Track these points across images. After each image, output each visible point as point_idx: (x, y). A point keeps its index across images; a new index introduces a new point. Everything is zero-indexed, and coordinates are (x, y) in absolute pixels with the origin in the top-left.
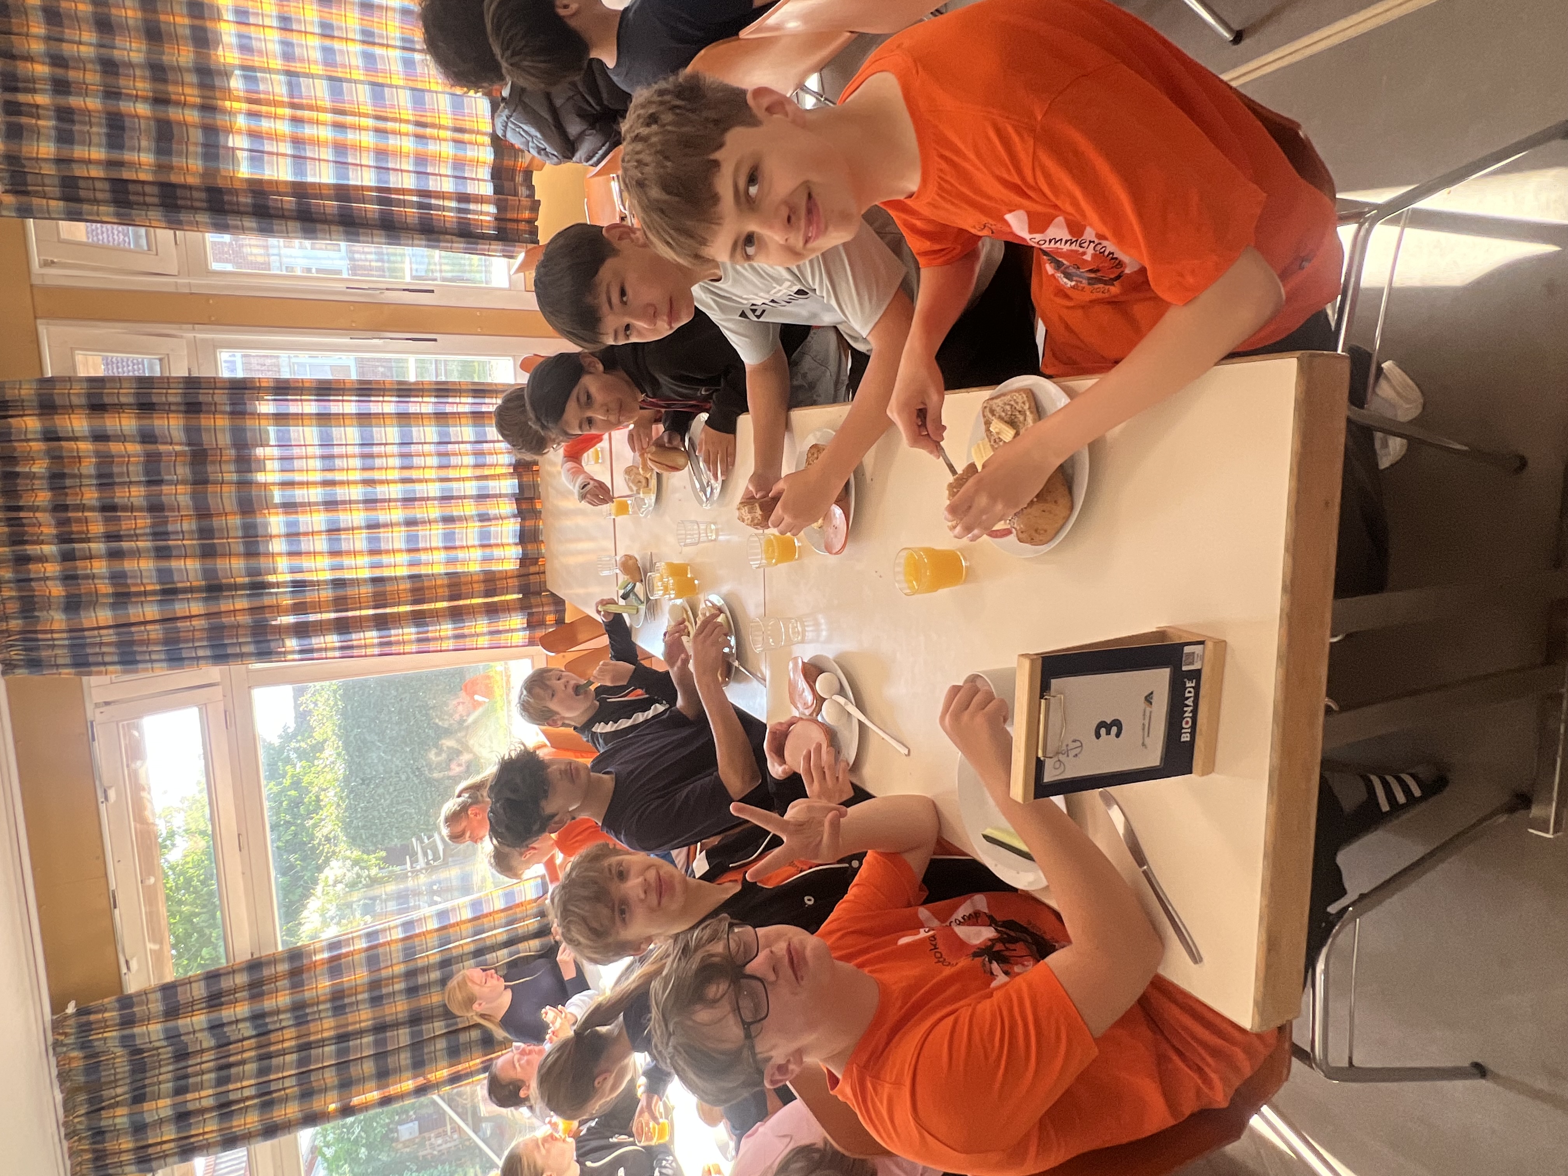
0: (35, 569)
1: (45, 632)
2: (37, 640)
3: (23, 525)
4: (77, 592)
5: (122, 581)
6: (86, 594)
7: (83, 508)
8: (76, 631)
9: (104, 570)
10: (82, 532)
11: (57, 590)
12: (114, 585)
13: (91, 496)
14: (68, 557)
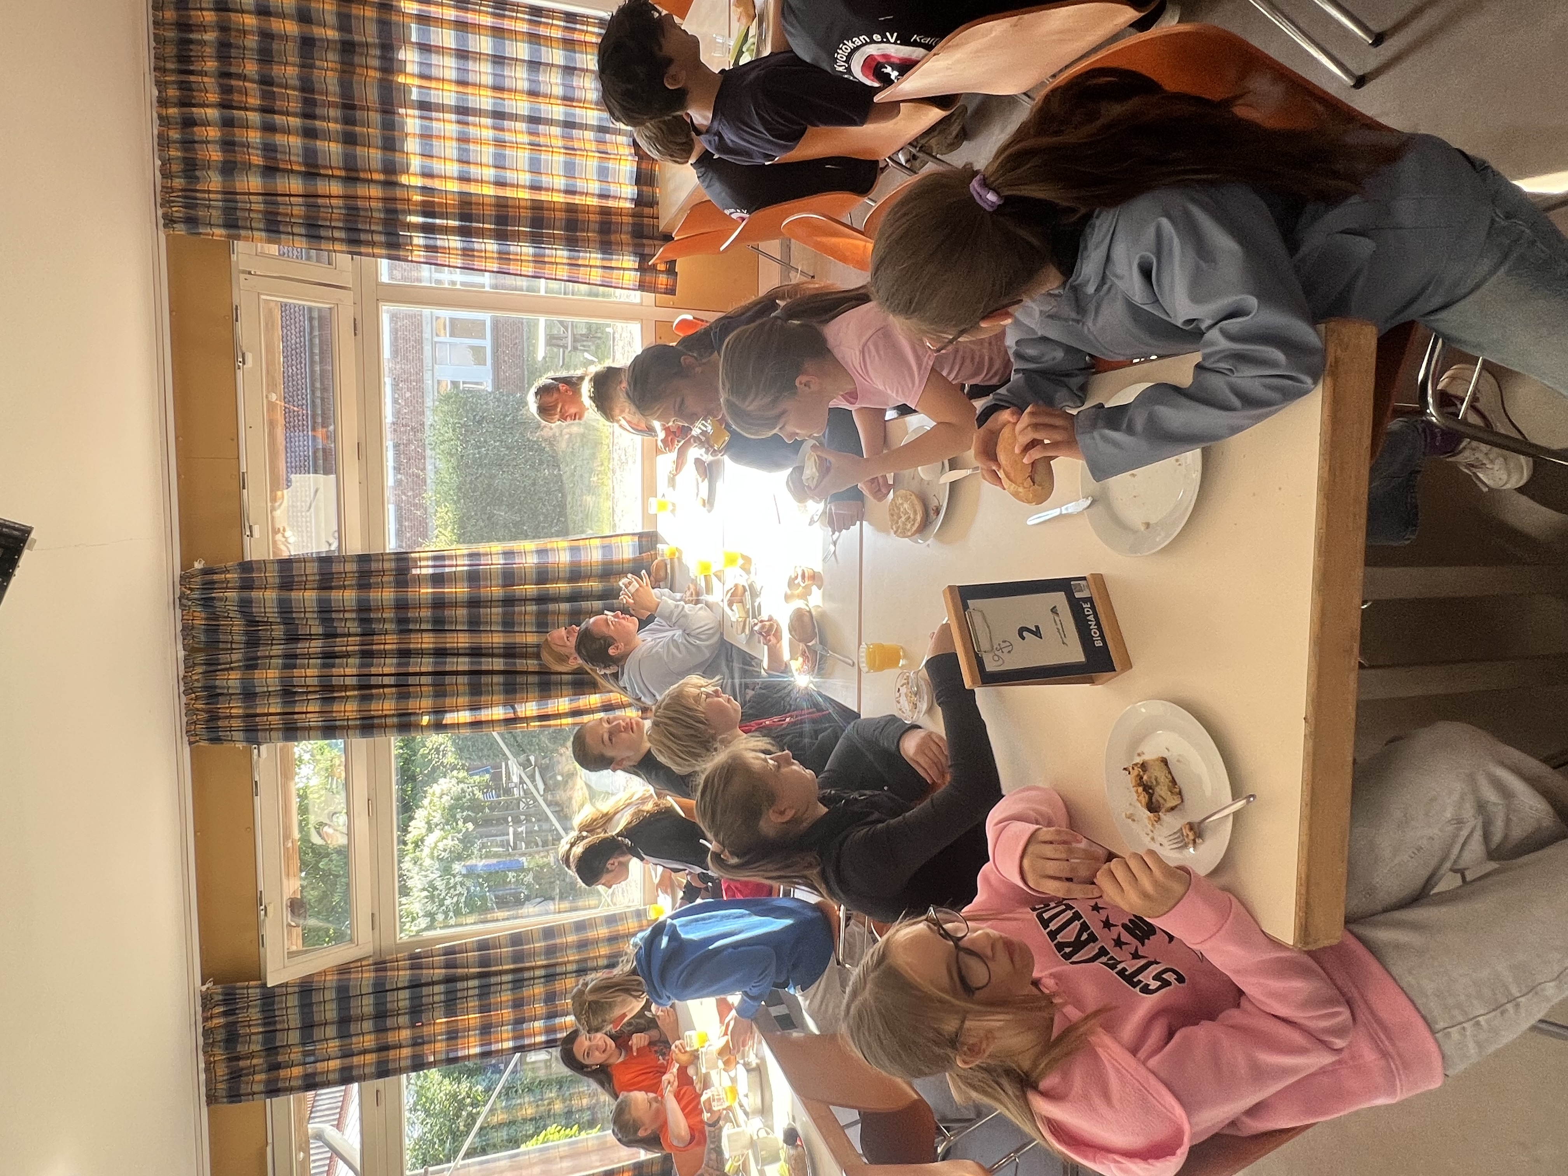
0: (199, 132)
1: (204, 191)
2: (196, 199)
3: (191, 90)
4: (232, 159)
5: (273, 155)
6: (241, 163)
7: (244, 78)
8: (229, 195)
9: (258, 140)
10: (241, 102)
11: (215, 155)
12: (265, 157)
13: (251, 68)
14: (228, 123)
